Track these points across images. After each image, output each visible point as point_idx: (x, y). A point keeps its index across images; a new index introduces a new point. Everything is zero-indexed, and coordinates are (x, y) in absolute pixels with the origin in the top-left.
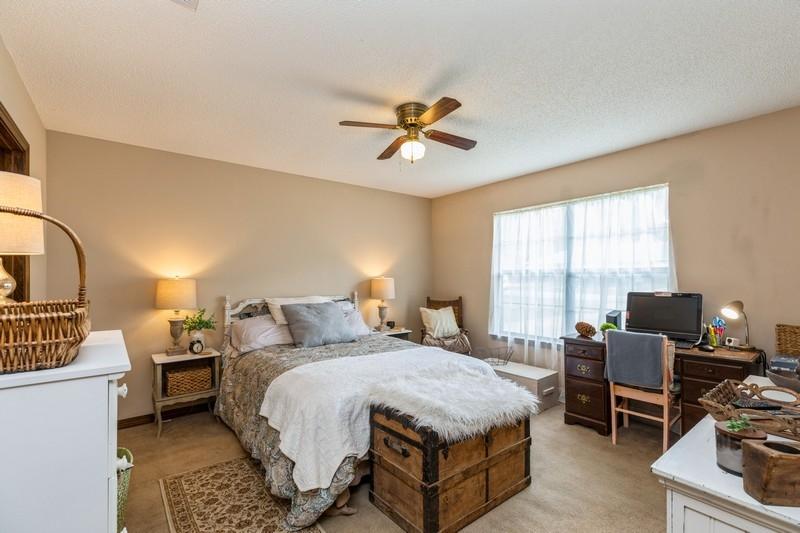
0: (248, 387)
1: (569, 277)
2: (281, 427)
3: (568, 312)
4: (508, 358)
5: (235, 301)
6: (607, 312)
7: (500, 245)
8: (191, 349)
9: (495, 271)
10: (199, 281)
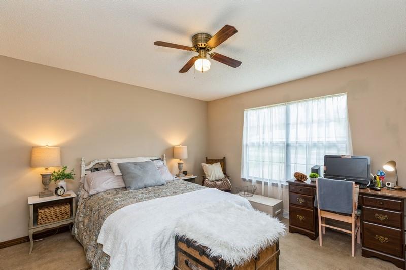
0: (92, 219)
1: (288, 146)
2: (111, 253)
3: (288, 166)
4: (253, 192)
5: (88, 161)
6: (311, 166)
7: (247, 128)
8: (56, 192)
9: (244, 142)
10: (62, 149)
